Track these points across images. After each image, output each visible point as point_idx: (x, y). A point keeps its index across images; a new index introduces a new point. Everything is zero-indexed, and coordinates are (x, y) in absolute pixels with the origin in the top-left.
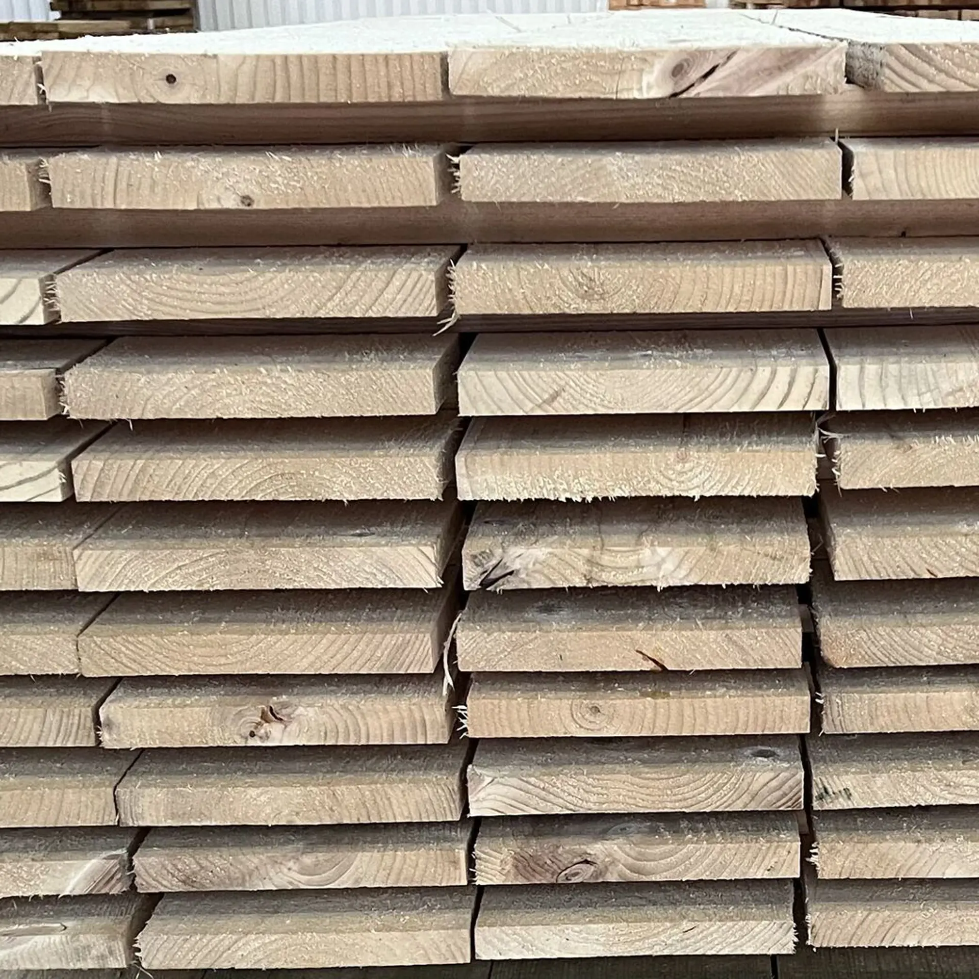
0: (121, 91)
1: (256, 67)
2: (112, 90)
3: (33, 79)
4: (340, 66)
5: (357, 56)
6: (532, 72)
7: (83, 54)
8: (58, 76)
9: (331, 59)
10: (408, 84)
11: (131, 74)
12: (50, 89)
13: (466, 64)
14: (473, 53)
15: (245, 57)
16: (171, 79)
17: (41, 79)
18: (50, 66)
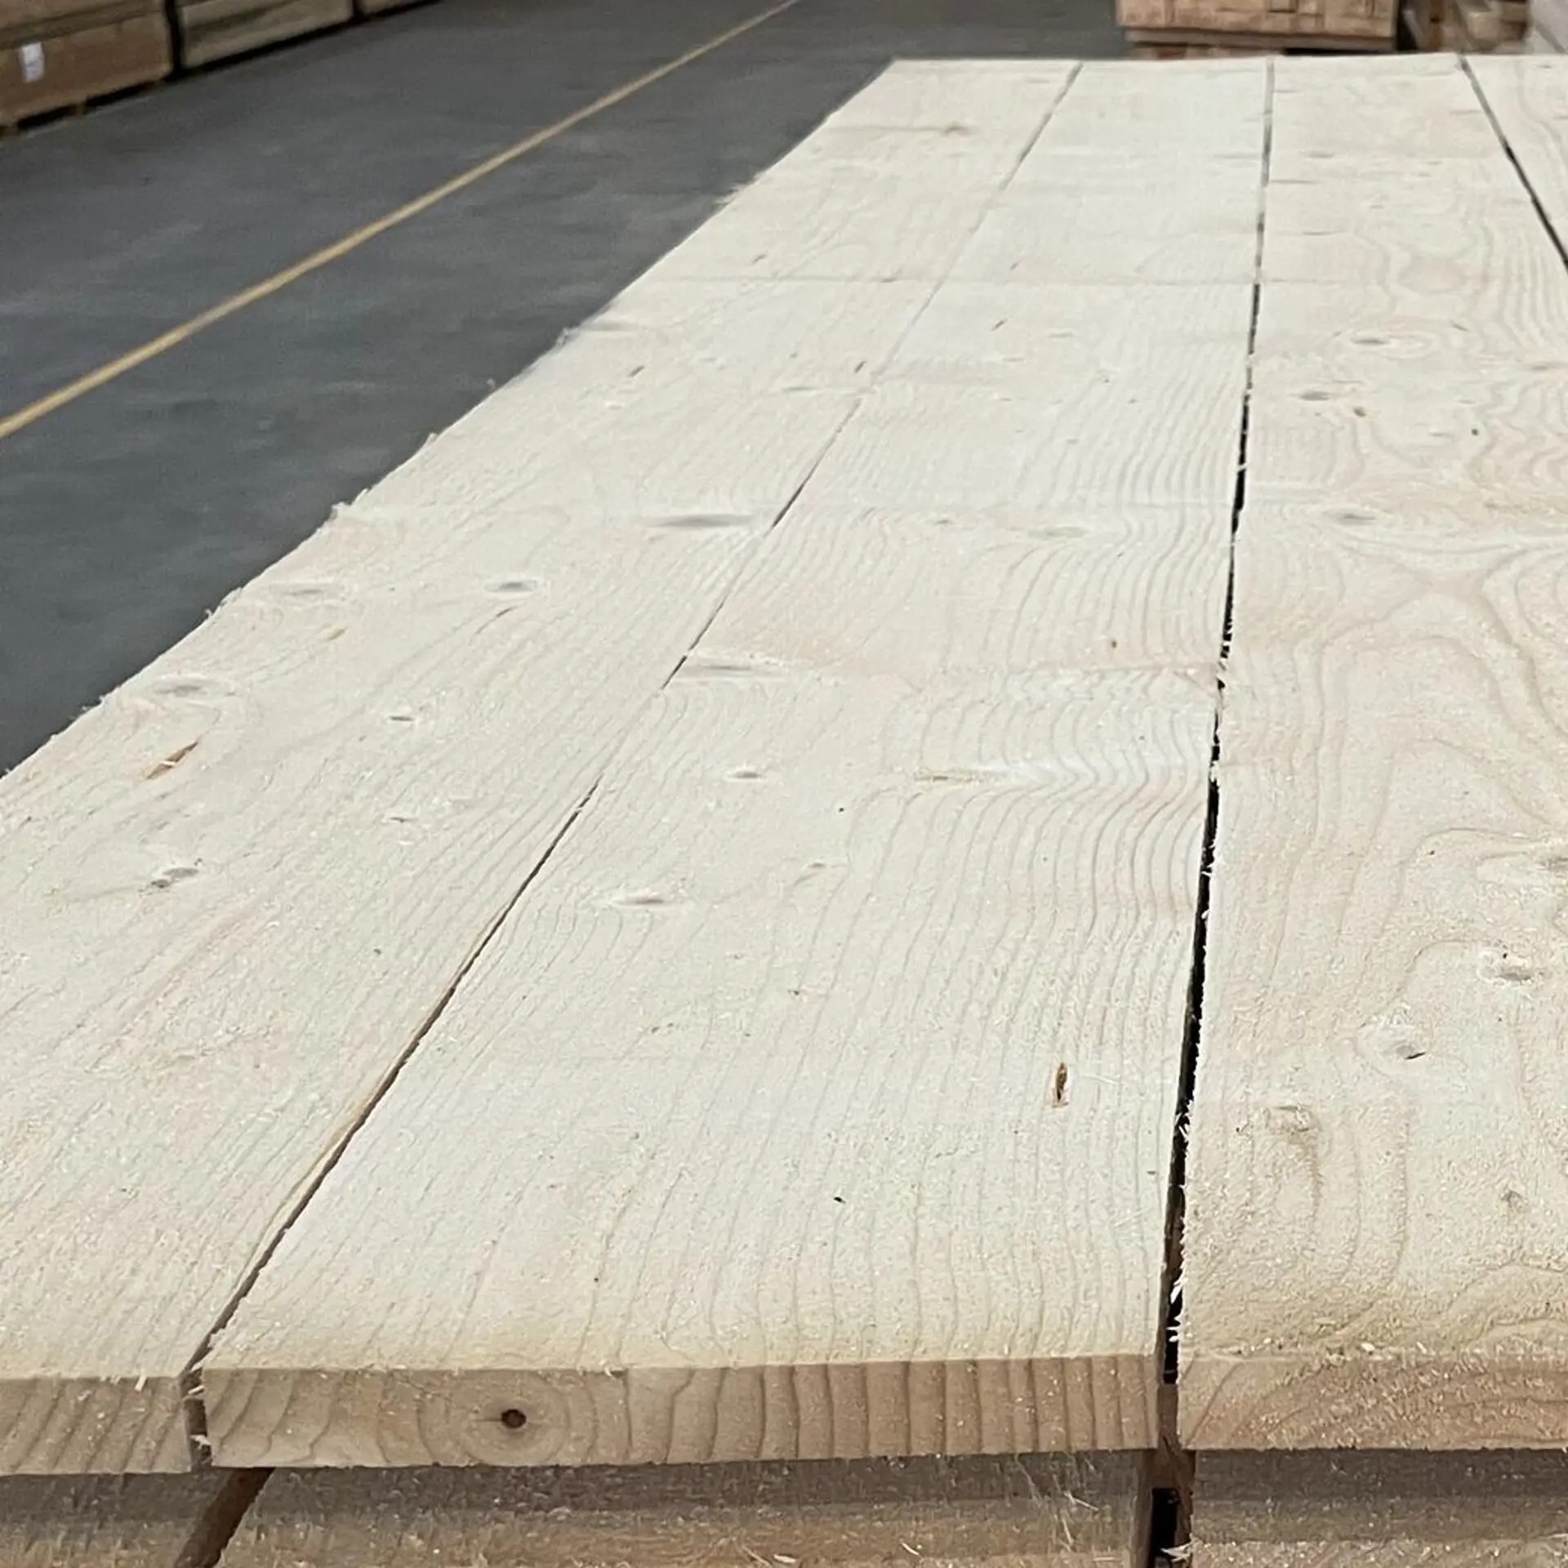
0: (392, 1444)
1: (719, 1390)
2: (371, 1443)
3: (182, 1423)
4: (918, 1387)
5: (959, 1366)
6: (1371, 1402)
7: (305, 1373)
8: (240, 1419)
9: (898, 1372)
10: (1079, 1419)
11: (419, 1411)
12: (222, 1441)
13: (1219, 1389)
14: (1236, 1367)
15: (691, 1373)
16: (513, 1418)
17: (199, 1423)
18: (224, 1401)
